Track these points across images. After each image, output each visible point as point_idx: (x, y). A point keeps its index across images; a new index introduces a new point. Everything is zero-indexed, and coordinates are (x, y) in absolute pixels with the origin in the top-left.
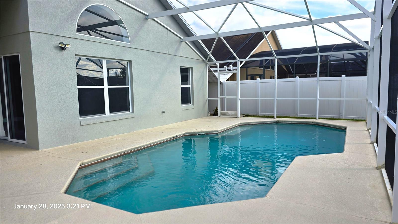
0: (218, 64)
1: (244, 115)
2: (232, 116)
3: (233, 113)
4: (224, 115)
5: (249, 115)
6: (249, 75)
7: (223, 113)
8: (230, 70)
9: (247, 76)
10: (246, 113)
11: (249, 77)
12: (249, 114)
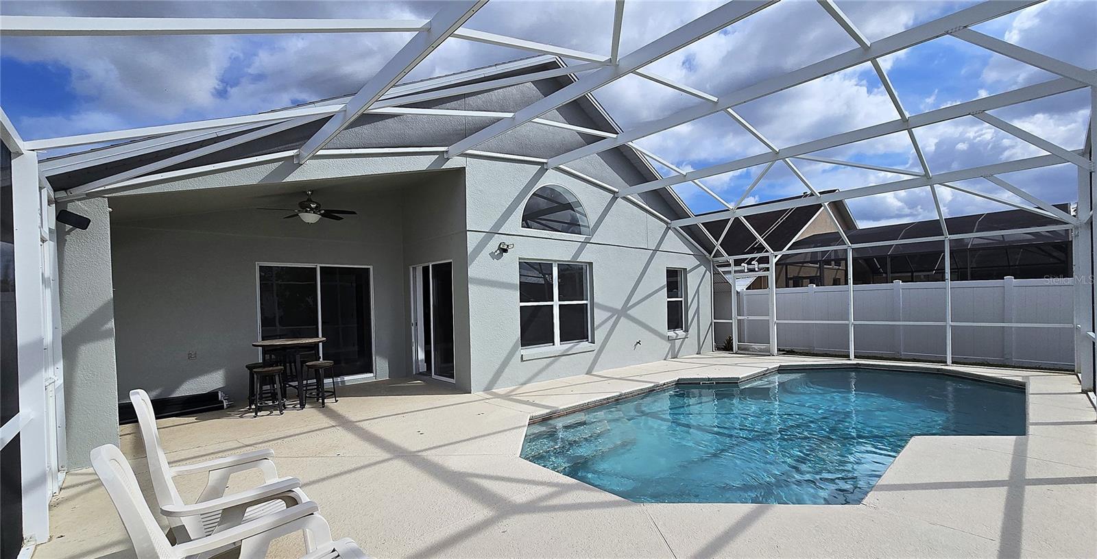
0: (731, 262)
1: (783, 350)
2: (760, 352)
3: (763, 346)
4: (743, 351)
5: (794, 352)
6: (791, 279)
7: (743, 347)
8: (753, 270)
9: (787, 279)
10: (788, 348)
11: (791, 282)
12: (795, 350)
